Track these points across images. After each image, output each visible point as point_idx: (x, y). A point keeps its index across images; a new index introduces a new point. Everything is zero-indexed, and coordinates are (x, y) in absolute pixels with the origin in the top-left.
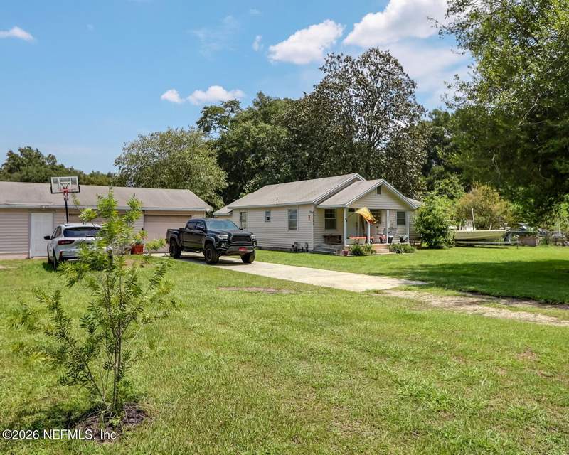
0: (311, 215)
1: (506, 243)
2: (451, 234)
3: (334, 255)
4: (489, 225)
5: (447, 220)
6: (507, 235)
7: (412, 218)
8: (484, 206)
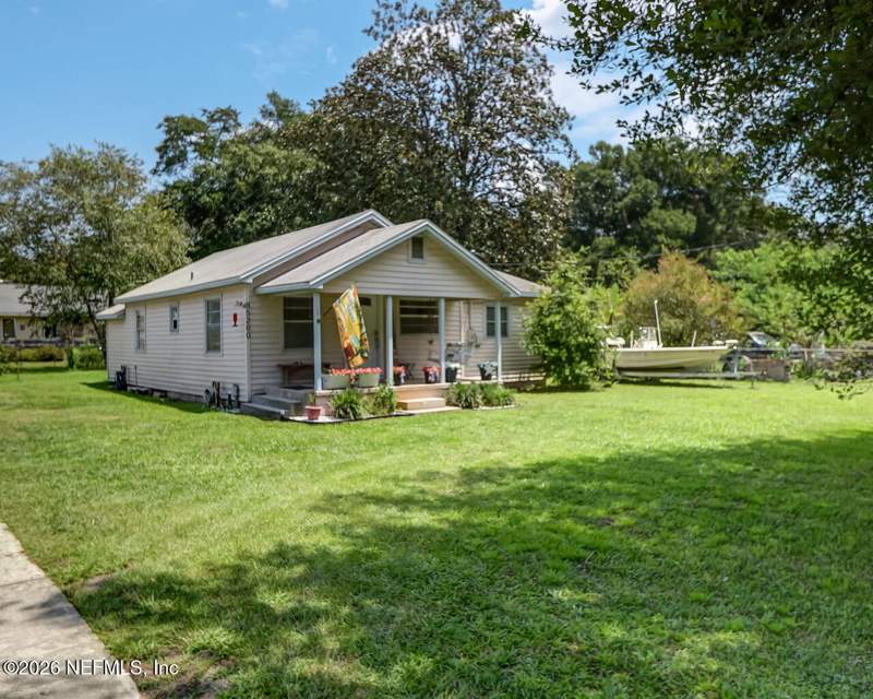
0: (242, 313)
1: (728, 374)
2: (609, 357)
3: (283, 419)
4: (690, 336)
5: (599, 325)
6: (729, 359)
7: (522, 320)
8: (679, 296)
